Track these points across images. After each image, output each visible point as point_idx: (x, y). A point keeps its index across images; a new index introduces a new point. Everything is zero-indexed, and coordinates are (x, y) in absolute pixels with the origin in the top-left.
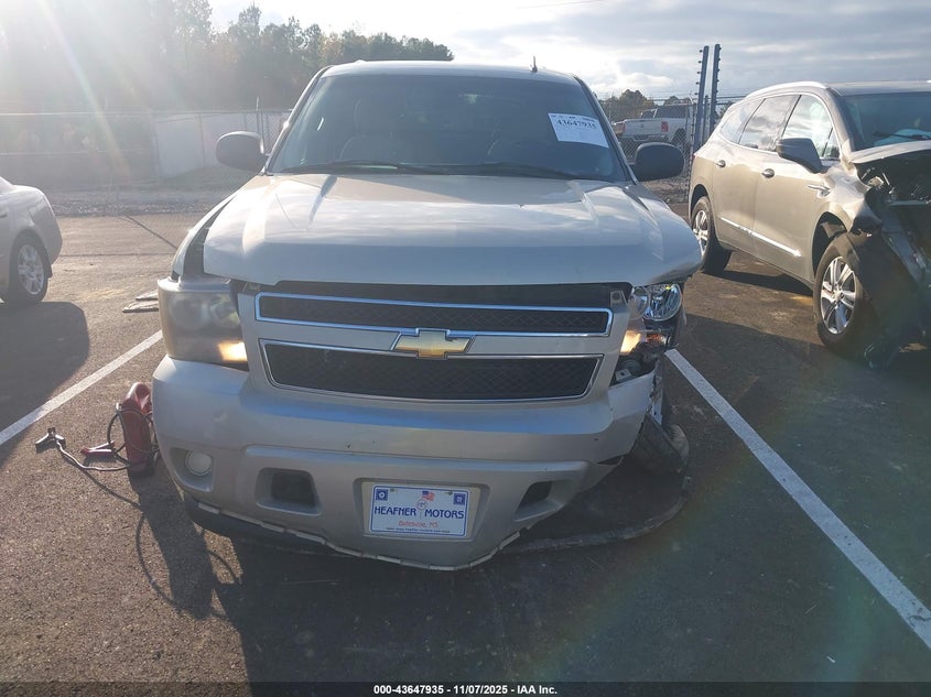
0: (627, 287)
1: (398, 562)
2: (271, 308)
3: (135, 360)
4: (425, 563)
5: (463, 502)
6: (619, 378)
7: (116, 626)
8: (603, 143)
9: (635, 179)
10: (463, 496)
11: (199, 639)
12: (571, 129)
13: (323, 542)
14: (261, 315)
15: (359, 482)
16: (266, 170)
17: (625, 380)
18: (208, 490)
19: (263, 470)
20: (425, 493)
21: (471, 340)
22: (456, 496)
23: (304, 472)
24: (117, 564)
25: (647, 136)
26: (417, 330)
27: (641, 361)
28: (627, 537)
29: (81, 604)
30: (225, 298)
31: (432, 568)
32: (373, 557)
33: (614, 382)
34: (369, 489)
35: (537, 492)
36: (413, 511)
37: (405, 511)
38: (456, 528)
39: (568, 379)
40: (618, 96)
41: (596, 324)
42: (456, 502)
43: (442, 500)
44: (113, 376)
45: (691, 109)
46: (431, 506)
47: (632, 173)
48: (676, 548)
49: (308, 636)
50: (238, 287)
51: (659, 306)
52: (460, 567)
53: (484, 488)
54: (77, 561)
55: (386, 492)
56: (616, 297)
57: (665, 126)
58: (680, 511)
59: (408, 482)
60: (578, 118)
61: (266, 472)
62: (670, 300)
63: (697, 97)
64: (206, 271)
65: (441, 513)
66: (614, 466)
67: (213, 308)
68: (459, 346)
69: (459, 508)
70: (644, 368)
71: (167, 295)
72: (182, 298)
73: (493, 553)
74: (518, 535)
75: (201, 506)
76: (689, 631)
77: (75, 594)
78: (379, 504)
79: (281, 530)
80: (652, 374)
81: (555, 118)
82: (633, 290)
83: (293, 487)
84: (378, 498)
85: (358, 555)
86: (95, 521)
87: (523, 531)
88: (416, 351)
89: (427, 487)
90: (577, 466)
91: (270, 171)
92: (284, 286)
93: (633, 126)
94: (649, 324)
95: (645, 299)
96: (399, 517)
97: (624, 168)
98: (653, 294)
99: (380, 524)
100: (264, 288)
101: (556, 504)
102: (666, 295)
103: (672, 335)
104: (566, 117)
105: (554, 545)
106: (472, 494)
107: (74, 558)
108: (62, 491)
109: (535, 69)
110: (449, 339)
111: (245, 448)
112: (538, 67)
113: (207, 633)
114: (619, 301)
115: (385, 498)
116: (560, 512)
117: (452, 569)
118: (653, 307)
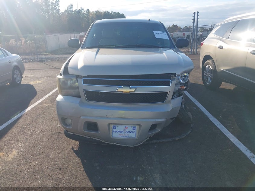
0: (175, 74)
1: (119, 145)
2: (86, 82)
3: (46, 99)
4: (126, 145)
5: (135, 129)
6: (173, 97)
7: (49, 162)
8: (167, 38)
9: (176, 48)
10: (135, 128)
11: (70, 165)
12: (159, 35)
13: (100, 140)
14: (84, 84)
15: (109, 124)
16: (81, 48)
17: (175, 98)
18: (71, 128)
19: (85, 122)
20: (126, 127)
21: (136, 88)
22: (133, 128)
23: (95, 122)
24: (48, 148)
25: (179, 37)
26: (122, 86)
27: (179, 93)
28: (177, 139)
29: (40, 158)
30: (74, 79)
31: (128, 146)
32: (113, 144)
33: (172, 98)
34: (111, 126)
35: (154, 127)
36: (123, 132)
37: (120, 132)
38: (134, 136)
39: (161, 98)
40: (171, 26)
41: (168, 83)
42: (133, 129)
43: (130, 129)
44: (41, 103)
45: (191, 29)
46: (127, 130)
47: (175, 46)
48: (190, 142)
49: (97, 164)
50: (77, 77)
51: (183, 79)
52: (135, 146)
53: (140, 125)
54: (37, 148)
55: (116, 127)
56: (172, 77)
57: (184, 34)
58: (191, 132)
59: (121, 124)
60: (161, 32)
61: (86, 122)
62: (186, 78)
63: (193, 26)
64: (69, 73)
65: (129, 132)
66: (172, 120)
67: (71, 82)
68: (133, 90)
69: (134, 131)
70: (180, 95)
71: (59, 79)
72: (63, 80)
73: (143, 142)
74: (149, 138)
75: (69, 132)
76: (193, 161)
77: (38, 155)
78: (114, 130)
79: (89, 138)
80: (182, 96)
81: (155, 32)
82: (177, 75)
83: (92, 126)
84: (114, 128)
85: (109, 143)
86: (41, 138)
87: (150, 137)
88: (122, 92)
89: (126, 125)
90: (163, 120)
91: (82, 48)
92: (89, 76)
93: (175, 34)
94: (181, 83)
95: (179, 77)
96: (119, 133)
97: (173, 45)
98: (182, 76)
99: (114, 135)
100: (84, 77)
101: (158, 130)
102: (185, 76)
103: (187, 86)
104: (158, 32)
105: (158, 141)
106: (137, 127)
107: (37, 147)
108: (32, 131)
109: (149, 20)
110: (131, 88)
111: (80, 117)
112: (150, 19)
113: (72, 164)
114: (173, 78)
115: (116, 128)
116: (159, 131)
117: (132, 146)
118: (182, 79)
